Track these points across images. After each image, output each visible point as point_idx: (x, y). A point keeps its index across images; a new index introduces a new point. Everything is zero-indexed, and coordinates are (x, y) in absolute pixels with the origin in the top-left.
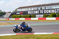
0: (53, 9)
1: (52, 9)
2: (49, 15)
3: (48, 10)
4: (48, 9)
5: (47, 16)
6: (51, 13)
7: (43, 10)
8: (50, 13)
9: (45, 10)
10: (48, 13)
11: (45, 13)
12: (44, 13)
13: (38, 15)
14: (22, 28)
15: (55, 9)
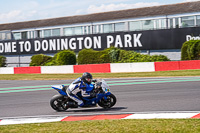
0: (64, 37)
1: (60, 38)
2: (50, 58)
3: (48, 39)
4: (47, 36)
5: (44, 62)
6: (56, 51)
7: (32, 41)
8: (53, 52)
9: (36, 42)
10: (48, 52)
11: (36, 50)
12: (32, 52)
13: (15, 59)
14: (83, 93)
15: (69, 38)
